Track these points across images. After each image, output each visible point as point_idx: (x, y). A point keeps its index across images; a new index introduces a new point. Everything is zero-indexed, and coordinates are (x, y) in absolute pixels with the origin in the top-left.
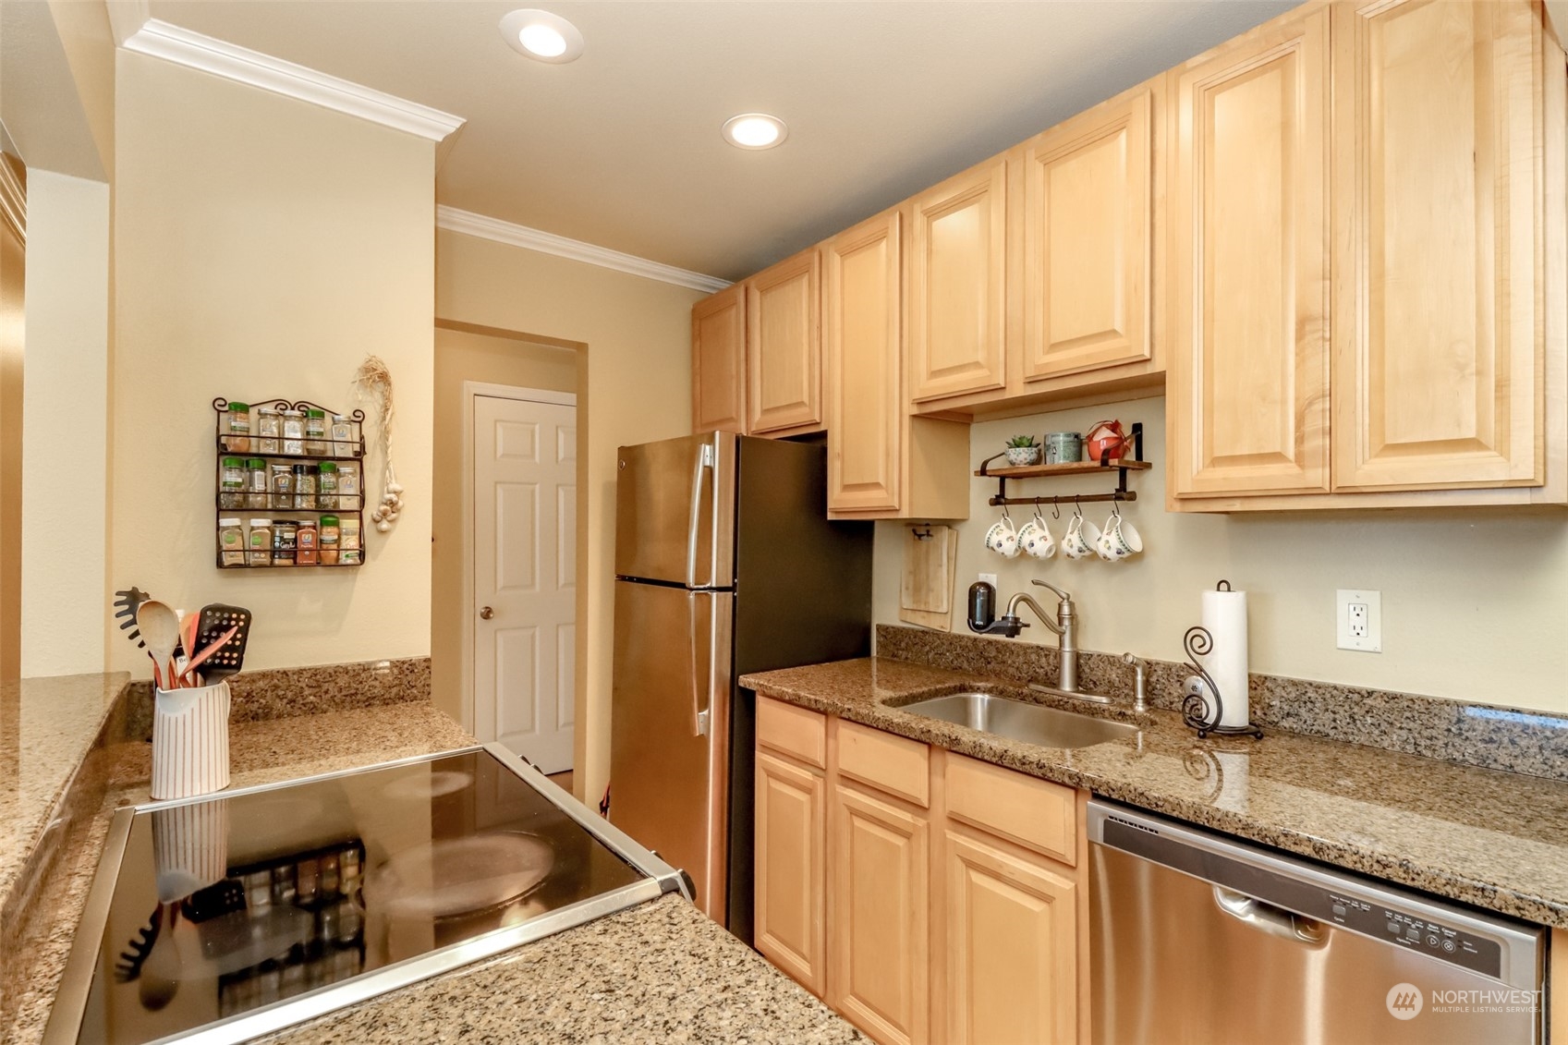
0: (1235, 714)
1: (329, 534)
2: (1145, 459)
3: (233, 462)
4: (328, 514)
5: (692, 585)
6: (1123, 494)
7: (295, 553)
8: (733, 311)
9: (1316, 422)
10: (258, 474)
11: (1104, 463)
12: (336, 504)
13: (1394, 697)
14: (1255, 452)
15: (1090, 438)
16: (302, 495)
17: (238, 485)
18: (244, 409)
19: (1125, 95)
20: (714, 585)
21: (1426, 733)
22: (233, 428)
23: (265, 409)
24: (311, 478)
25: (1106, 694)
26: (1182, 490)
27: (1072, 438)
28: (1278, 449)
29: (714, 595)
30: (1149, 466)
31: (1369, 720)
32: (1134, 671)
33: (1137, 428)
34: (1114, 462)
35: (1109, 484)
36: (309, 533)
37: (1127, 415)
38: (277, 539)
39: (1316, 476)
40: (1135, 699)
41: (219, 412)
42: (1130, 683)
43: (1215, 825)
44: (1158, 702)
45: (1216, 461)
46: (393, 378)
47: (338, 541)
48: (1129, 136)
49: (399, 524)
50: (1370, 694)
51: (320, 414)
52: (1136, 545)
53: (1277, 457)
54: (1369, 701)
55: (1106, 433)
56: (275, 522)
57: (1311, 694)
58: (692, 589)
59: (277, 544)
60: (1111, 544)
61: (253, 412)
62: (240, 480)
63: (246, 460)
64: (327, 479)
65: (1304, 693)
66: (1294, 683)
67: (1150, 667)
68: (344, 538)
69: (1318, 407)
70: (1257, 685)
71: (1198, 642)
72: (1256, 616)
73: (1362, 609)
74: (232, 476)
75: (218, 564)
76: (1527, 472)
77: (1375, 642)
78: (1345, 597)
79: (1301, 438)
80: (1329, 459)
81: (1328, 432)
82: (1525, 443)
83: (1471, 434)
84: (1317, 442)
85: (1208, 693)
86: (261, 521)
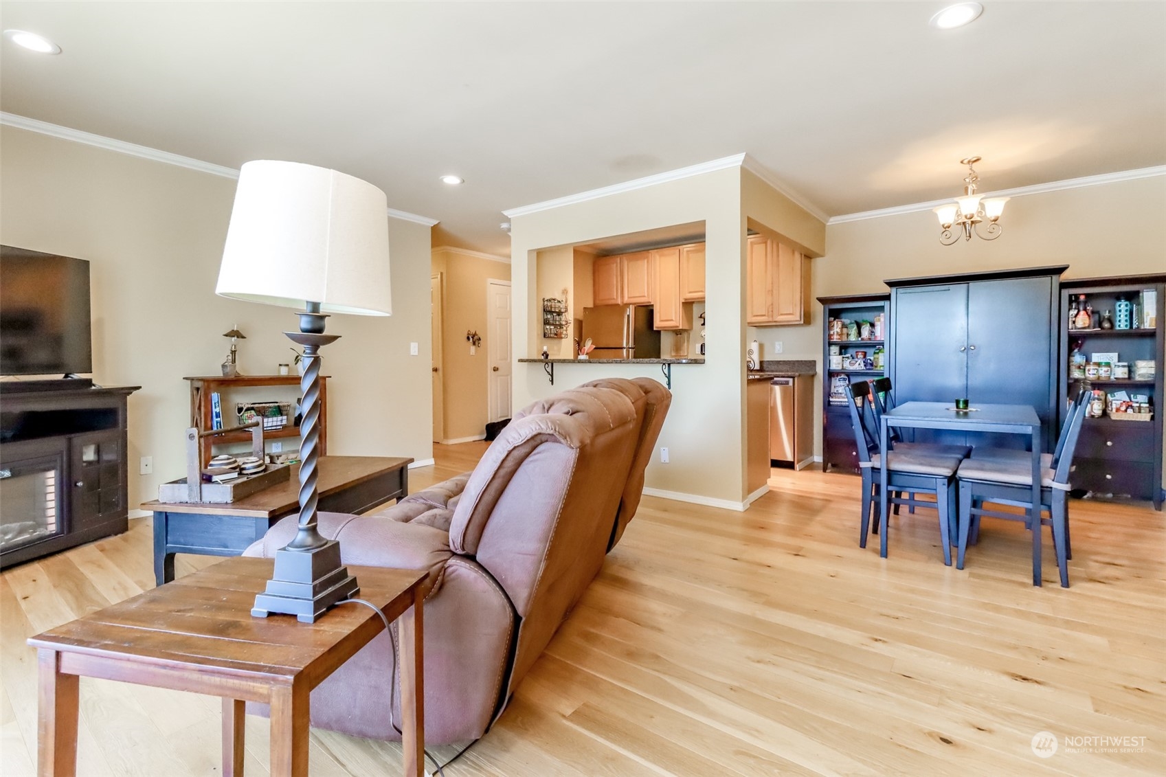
0: (757, 367)
3: (546, 313)
8: (615, 265)
9: (770, 310)
12: (562, 323)
13: (785, 361)
14: (761, 314)
16: (557, 321)
17: (549, 318)
18: (547, 300)
20: (630, 347)
21: (789, 367)
22: (547, 305)
23: (551, 300)
24: (559, 317)
28: (765, 314)
29: (630, 350)
31: (780, 366)
36: (559, 329)
38: (553, 331)
39: (770, 319)
41: (544, 301)
45: (755, 316)
46: (568, 292)
50: (781, 361)
51: (559, 301)
58: (625, 348)
63: (551, 312)
65: (770, 362)
66: (768, 361)
68: (564, 331)
69: (771, 307)
70: (761, 363)
71: (751, 352)
72: (761, 347)
73: (779, 345)
74: (549, 316)
75: (545, 336)
76: (798, 319)
77: (781, 351)
78: (777, 343)
79: (768, 312)
80: (772, 316)
81: (772, 311)
82: (798, 314)
83: (791, 312)
84: (770, 313)
85: (752, 362)
86: (552, 327)
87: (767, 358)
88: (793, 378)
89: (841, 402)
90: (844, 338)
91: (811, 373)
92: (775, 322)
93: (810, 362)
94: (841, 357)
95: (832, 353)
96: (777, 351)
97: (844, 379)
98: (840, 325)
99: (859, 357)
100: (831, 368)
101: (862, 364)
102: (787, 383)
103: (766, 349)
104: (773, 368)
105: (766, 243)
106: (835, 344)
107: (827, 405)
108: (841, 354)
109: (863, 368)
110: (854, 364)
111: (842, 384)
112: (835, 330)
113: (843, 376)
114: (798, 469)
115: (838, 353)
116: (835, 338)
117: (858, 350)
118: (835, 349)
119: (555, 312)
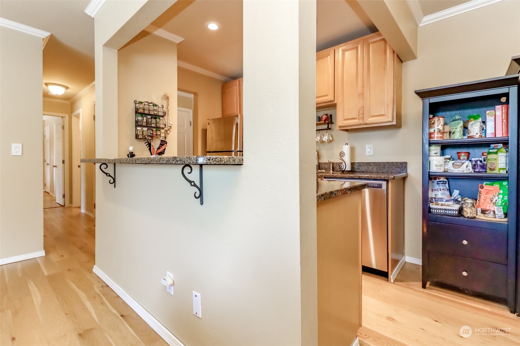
0: (348, 168)
1: (158, 133)
2: (332, 122)
3: (139, 115)
4: (158, 128)
5: (234, 150)
6: (328, 129)
7: (152, 136)
8: (235, 87)
9: (361, 112)
10: (145, 118)
11: (325, 122)
12: (160, 126)
13: (375, 163)
14: (352, 118)
15: (322, 117)
16: (153, 123)
17: (141, 120)
18: (142, 103)
19: (329, 49)
20: (238, 150)
21: (379, 168)
22: (140, 107)
23: (145, 103)
24: (155, 120)
25: (325, 170)
26: (339, 125)
27: (318, 117)
28: (355, 117)
29: (238, 152)
30: (333, 123)
31: (371, 167)
32: (330, 164)
33: (331, 116)
34: (327, 122)
35: (325, 127)
36: (155, 132)
37: (329, 112)
38: (149, 133)
39: (361, 122)
40: (330, 170)
41: (135, 103)
42: (329, 167)
43: (344, 177)
44: (335, 170)
45: (346, 120)
46: (170, 98)
47: (160, 135)
48: (330, 57)
49: (171, 132)
50: (371, 163)
51: (156, 105)
52: (331, 139)
53: (355, 118)
54: (371, 164)
55: (325, 116)
56: (148, 129)
57: (361, 164)
58: (233, 151)
59: (149, 134)
60: (326, 138)
61: (143, 103)
62: (141, 119)
63: (142, 114)
64: (158, 120)
65: (360, 164)
66: (358, 163)
67: (333, 164)
68: (161, 134)
69: (361, 109)
70: (353, 164)
71: (342, 154)
72: (352, 150)
73: (370, 148)
74: (140, 118)
75: (136, 138)
76: (390, 119)
77: (372, 154)
78: (367, 146)
79: (359, 115)
80: (363, 118)
81: (363, 114)
82: (390, 115)
83: (383, 114)
84: (361, 116)
85: (344, 164)
86: (145, 129)
87: (358, 160)
88: (387, 181)
89: (445, 210)
90: (446, 136)
91: (403, 174)
92: (366, 124)
93: (402, 163)
94: (442, 158)
95: (432, 153)
96: (367, 154)
97: (444, 183)
98: (442, 123)
99: (462, 158)
100: (431, 171)
101: (470, 167)
102: (380, 186)
103: (357, 152)
104: (363, 169)
105: (357, 48)
106: (436, 143)
107: (427, 211)
108: (442, 154)
109: (471, 170)
110: (459, 166)
111: (442, 188)
112: (436, 128)
113: (442, 179)
114: (392, 281)
115: (439, 154)
116: (436, 137)
117: (459, 151)
118: (435, 149)
119: (149, 115)
